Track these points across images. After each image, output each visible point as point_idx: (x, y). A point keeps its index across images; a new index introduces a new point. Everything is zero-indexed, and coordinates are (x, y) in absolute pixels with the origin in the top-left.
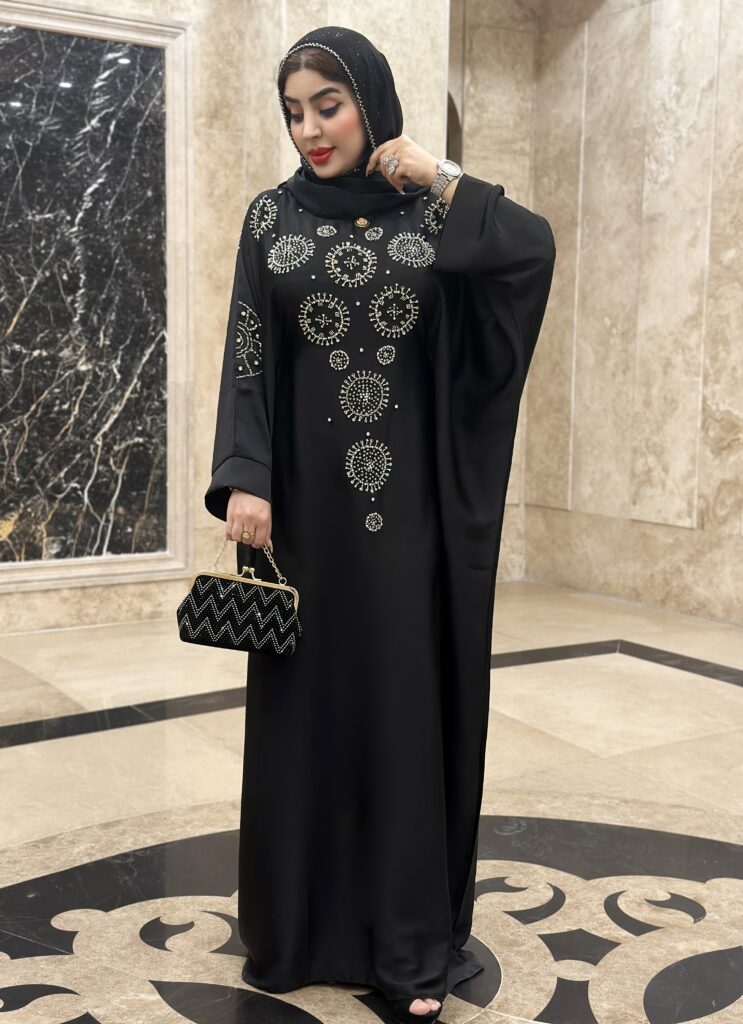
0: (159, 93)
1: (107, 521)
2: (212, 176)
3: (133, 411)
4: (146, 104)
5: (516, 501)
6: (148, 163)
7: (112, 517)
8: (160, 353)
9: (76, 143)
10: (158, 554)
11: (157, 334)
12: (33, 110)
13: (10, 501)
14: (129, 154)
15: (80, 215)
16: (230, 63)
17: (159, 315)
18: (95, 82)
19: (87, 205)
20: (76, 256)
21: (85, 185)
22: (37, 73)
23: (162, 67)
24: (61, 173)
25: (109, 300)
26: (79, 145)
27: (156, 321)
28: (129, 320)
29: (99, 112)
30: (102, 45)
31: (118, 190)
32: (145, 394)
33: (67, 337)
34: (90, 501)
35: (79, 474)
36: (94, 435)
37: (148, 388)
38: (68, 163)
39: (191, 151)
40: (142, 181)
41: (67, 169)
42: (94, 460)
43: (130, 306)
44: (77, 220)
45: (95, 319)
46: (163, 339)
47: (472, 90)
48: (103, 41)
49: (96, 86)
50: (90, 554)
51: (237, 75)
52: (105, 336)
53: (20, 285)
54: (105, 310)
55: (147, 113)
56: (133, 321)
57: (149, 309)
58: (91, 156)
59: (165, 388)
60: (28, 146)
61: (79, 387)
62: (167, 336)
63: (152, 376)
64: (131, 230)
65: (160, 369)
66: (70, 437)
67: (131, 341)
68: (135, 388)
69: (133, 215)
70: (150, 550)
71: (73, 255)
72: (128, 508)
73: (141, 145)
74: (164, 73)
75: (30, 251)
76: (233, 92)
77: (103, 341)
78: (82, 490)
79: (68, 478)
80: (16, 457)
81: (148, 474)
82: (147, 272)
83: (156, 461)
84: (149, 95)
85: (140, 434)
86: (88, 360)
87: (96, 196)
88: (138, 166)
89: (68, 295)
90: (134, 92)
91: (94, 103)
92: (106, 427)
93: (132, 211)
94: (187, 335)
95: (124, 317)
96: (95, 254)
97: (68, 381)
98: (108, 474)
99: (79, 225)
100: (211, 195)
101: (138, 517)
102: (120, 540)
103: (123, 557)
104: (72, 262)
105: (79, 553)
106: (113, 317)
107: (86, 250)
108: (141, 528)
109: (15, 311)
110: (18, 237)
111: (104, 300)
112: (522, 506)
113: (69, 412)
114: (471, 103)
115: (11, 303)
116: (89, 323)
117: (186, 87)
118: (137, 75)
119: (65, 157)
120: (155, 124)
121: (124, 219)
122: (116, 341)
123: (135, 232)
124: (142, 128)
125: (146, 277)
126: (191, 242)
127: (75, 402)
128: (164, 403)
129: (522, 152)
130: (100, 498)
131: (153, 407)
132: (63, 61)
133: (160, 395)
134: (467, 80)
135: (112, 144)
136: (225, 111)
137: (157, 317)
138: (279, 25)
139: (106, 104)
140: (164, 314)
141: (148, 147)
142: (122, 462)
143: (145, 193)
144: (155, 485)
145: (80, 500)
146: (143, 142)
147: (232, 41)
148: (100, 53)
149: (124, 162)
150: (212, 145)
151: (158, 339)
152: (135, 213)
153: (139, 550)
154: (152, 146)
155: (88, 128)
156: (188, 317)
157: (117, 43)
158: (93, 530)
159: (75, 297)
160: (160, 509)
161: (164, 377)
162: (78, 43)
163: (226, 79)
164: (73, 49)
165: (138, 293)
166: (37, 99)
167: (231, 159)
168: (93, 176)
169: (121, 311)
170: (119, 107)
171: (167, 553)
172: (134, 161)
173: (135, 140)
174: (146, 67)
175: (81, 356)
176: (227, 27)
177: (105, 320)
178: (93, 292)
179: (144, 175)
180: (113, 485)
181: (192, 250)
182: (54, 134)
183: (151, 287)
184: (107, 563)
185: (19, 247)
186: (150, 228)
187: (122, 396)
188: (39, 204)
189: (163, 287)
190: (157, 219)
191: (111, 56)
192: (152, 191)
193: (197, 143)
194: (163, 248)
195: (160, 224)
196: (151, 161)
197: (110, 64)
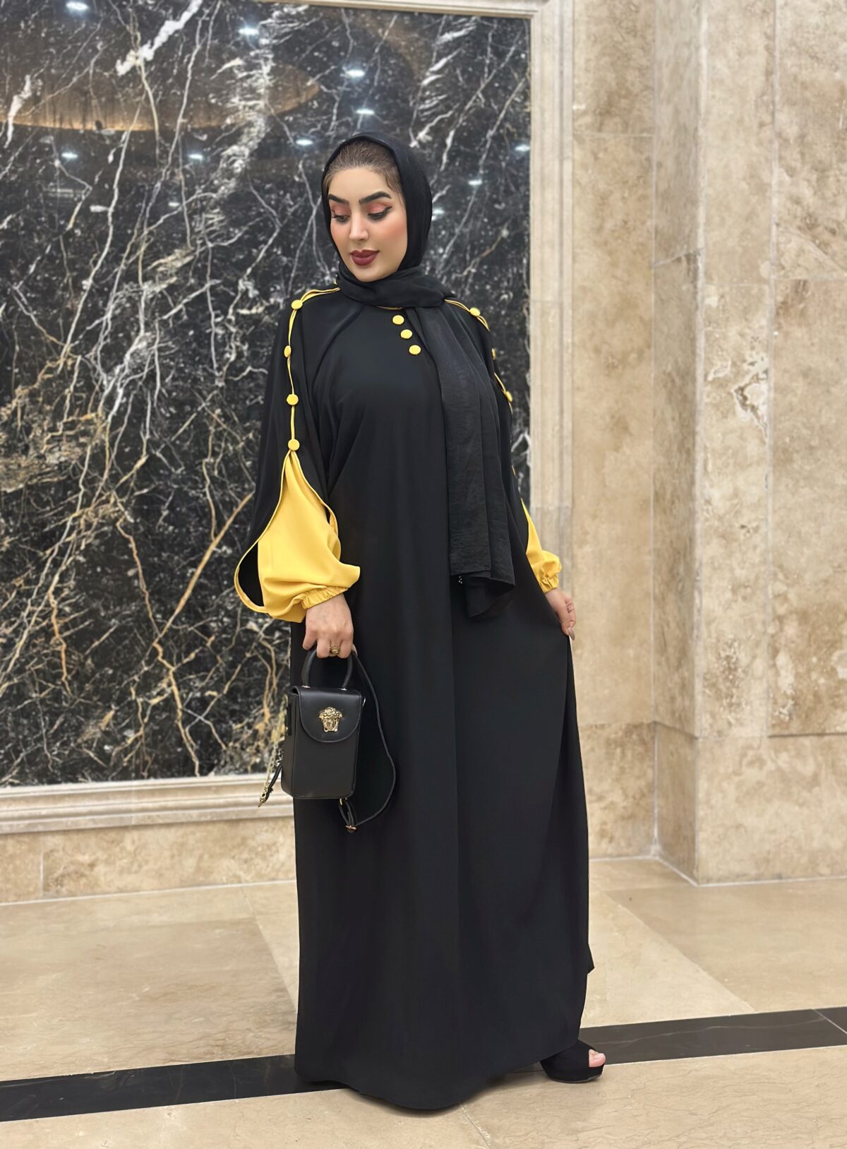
0: (520, 85)
2: (603, 201)
4: (501, 104)
6: (502, 188)
12: (336, 122)
16: (633, 32)
18: (425, 77)
23: (526, 46)
29: (430, 119)
30: (436, 21)
31: (457, 231)
39: (568, 166)
40: (493, 215)
46: (524, 445)
48: (438, 15)
49: (426, 82)
51: (643, 48)
55: (502, 115)
62: (530, 441)
64: (477, 287)
69: (479, 266)
73: (491, 162)
74: (529, 56)
76: (637, 73)
84: (505, 89)
88: (488, 194)
90: (483, 86)
91: (422, 107)
93: (478, 260)
94: (561, 439)
100: (599, 230)
117: (561, 73)
118: (488, 61)
120: (514, 129)
121: (465, 273)
123: (483, 291)
124: (493, 138)
126: (567, 300)
132: (377, 50)
135: (448, 164)
136: (624, 103)
139: (441, 107)
141: (503, 165)
143: (498, 232)
146: (495, 158)
148: (434, 32)
149: (467, 190)
150: (601, 155)
152: (481, 264)
154: (509, 164)
156: (562, 412)
157: (457, 17)
162: (399, 22)
163: (627, 57)
166: (339, 108)
167: (632, 173)
170: (460, 110)
173: (484, 156)
174: (501, 48)
179: (497, 206)
181: (568, 312)
186: (506, 284)
189: (523, 369)
190: (515, 270)
191: (448, 37)
192: (508, 228)
193: (578, 154)
194: (525, 311)
195: (521, 275)
196: (507, 186)
197: (449, 47)
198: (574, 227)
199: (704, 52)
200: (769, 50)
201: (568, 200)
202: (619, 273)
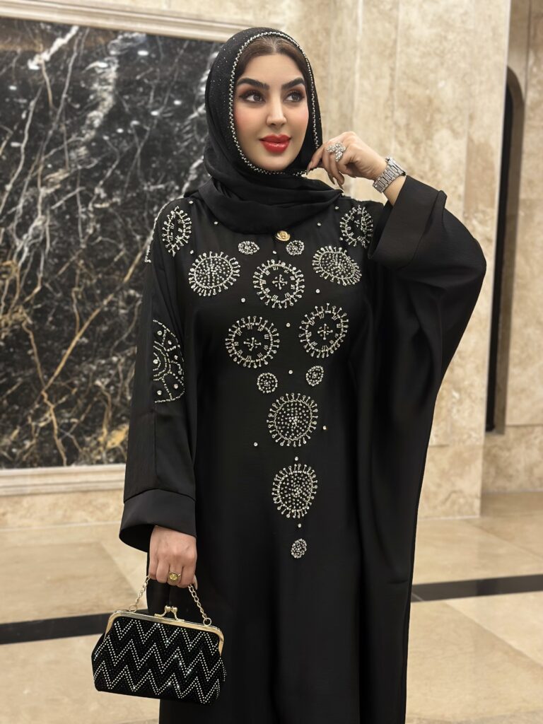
9: (185, 127)
12: (151, 100)
13: (122, 415)
15: (187, 185)
18: (201, 77)
19: (193, 176)
21: (192, 161)
22: (155, 71)
24: (172, 151)
26: (188, 128)
30: (209, 45)
38: (178, 144)
41: (177, 148)
44: (184, 190)
47: (535, 70)
48: (211, 42)
51: (323, 66)
53: (136, 243)
58: (197, 137)
60: (145, 131)
75: (145, 214)
80: (128, 380)
87: (201, 169)
109: (131, 263)
110: (135, 203)
114: (534, 81)
115: (128, 257)
119: (176, 139)
132: (176, 60)
134: (531, 61)
138: (356, 23)
147: (320, 38)
148: (208, 52)
155: (195, 115)
162: (189, 46)
164: (185, 50)
166: (155, 93)
176: (316, 26)
182: (167, 120)
185: (136, 212)
188: (153, 177)
199: (357, 76)
200: (392, 76)
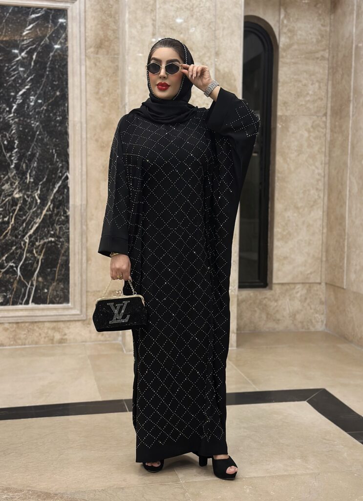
0: (64, 35)
1: (32, 285)
2: (99, 82)
3: (48, 222)
4: (56, 43)
5: (318, 281)
6: (57, 76)
7: (35, 283)
8: (65, 186)
9: (12, 66)
10: (65, 305)
11: (63, 175)
14: (45, 72)
15: (15, 107)
16: (110, 15)
17: (64, 163)
18: (24, 32)
19: (19, 101)
20: (12, 130)
21: (18, 90)
25: (33, 155)
26: (14, 67)
27: (62, 167)
28: (45, 166)
29: (26, 48)
30: (28, 10)
31: (38, 92)
32: (55, 212)
33: (7, 177)
34: (22, 274)
35: (14, 258)
36: (24, 236)
37: (58, 208)
38: (8, 78)
39: (83, 68)
40: (53, 86)
41: (7, 82)
42: (24, 250)
43: (46, 158)
44: (13, 110)
45: (24, 166)
46: (67, 178)
48: (29, 8)
49: (24, 34)
50: (21, 304)
52: (30, 176)
54: (30, 161)
56: (48, 167)
57: (58, 160)
58: (21, 73)
59: (68, 208)
61: (14, 208)
62: (69, 176)
63: (60, 201)
64: (47, 115)
65: (65, 196)
66: (8, 237)
67: (47, 179)
68: (49, 208)
69: (48, 106)
70: (58, 303)
71: (10, 130)
72: (45, 278)
73: (52, 65)
76: (112, 32)
77: (29, 179)
78: (17, 267)
79: (7, 261)
81: (58, 259)
82: (57, 139)
83: (63, 252)
84: (57, 37)
85: (52, 236)
86: (20, 191)
87: (25, 96)
88: (51, 78)
89: (8, 152)
90: (48, 36)
91: (23, 43)
92: (31, 232)
93: (47, 104)
94: (82, 176)
95: (42, 164)
96: (24, 129)
97: (7, 203)
98: (32, 259)
99: (14, 113)
100: (97, 93)
101: (51, 283)
102: (40, 296)
103: (42, 306)
104: (10, 133)
105: (14, 303)
106: (35, 165)
107: (18, 127)
108: (53, 290)
111: (30, 155)
112: (323, 284)
113: (8, 223)
114: (285, 30)
116: (21, 168)
117: (80, 31)
118: (50, 26)
119: (5, 75)
120: (60, 53)
121: (42, 109)
122: (37, 180)
123: (49, 116)
124: (53, 56)
125: (56, 141)
126: (84, 120)
127: (12, 217)
128: (67, 217)
129: (323, 58)
130: (28, 272)
131: (61, 220)
132: (4, 21)
133: (65, 212)
134: (282, 16)
135: (34, 66)
136: (107, 43)
137: (63, 164)
139: (31, 44)
140: (68, 163)
141: (57, 66)
142: (41, 252)
143: (55, 93)
144: (62, 265)
145: (15, 273)
146: (54, 64)
147: (111, 2)
148: (28, 14)
149: (42, 76)
150: (98, 64)
151: (63, 178)
152: (48, 105)
153: (52, 302)
154: (59, 66)
155: (19, 58)
156: (82, 164)
157: (37, 8)
158: (23, 290)
159: (12, 153)
160: (65, 279)
161: (68, 202)
162: (13, 10)
163: (108, 25)
164: (10, 14)
165: (51, 151)
167: (110, 71)
168: (23, 85)
169: (40, 161)
170: (39, 45)
171: (70, 305)
172: (48, 76)
173: (49, 63)
174: (55, 20)
175: (15, 189)
177: (30, 166)
178: (23, 151)
179: (55, 83)
180: (35, 265)
181: (84, 125)
183: (59, 147)
184: (32, 310)
186: (58, 114)
187: (41, 213)
189: (66, 147)
190: (62, 108)
191: (33, 16)
192: (60, 92)
193: (88, 63)
194: (67, 125)
195: (65, 111)
196: (59, 75)
197: (34, 20)
198: (86, 92)
200: (154, 25)
201: (83, 81)
202: (105, 110)
